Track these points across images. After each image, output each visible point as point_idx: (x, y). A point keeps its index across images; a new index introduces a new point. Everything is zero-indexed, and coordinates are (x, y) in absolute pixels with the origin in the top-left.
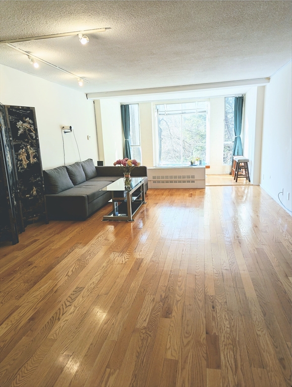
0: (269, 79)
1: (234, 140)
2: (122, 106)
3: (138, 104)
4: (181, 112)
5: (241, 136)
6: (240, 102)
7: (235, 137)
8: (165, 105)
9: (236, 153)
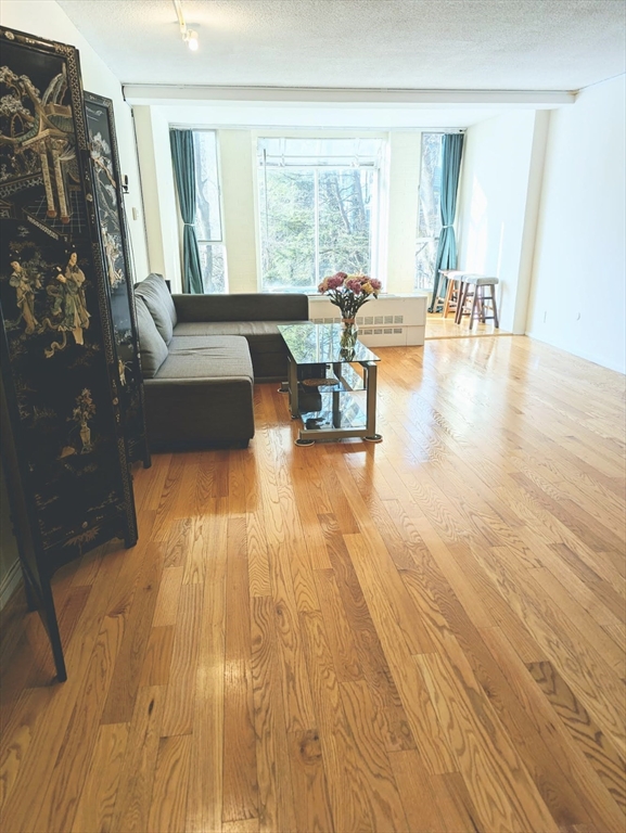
0: (574, 93)
1: (438, 235)
2: (173, 133)
3: (215, 130)
4: (315, 161)
5: (454, 226)
6: (456, 144)
7: (442, 227)
8: (283, 140)
9: (444, 265)
